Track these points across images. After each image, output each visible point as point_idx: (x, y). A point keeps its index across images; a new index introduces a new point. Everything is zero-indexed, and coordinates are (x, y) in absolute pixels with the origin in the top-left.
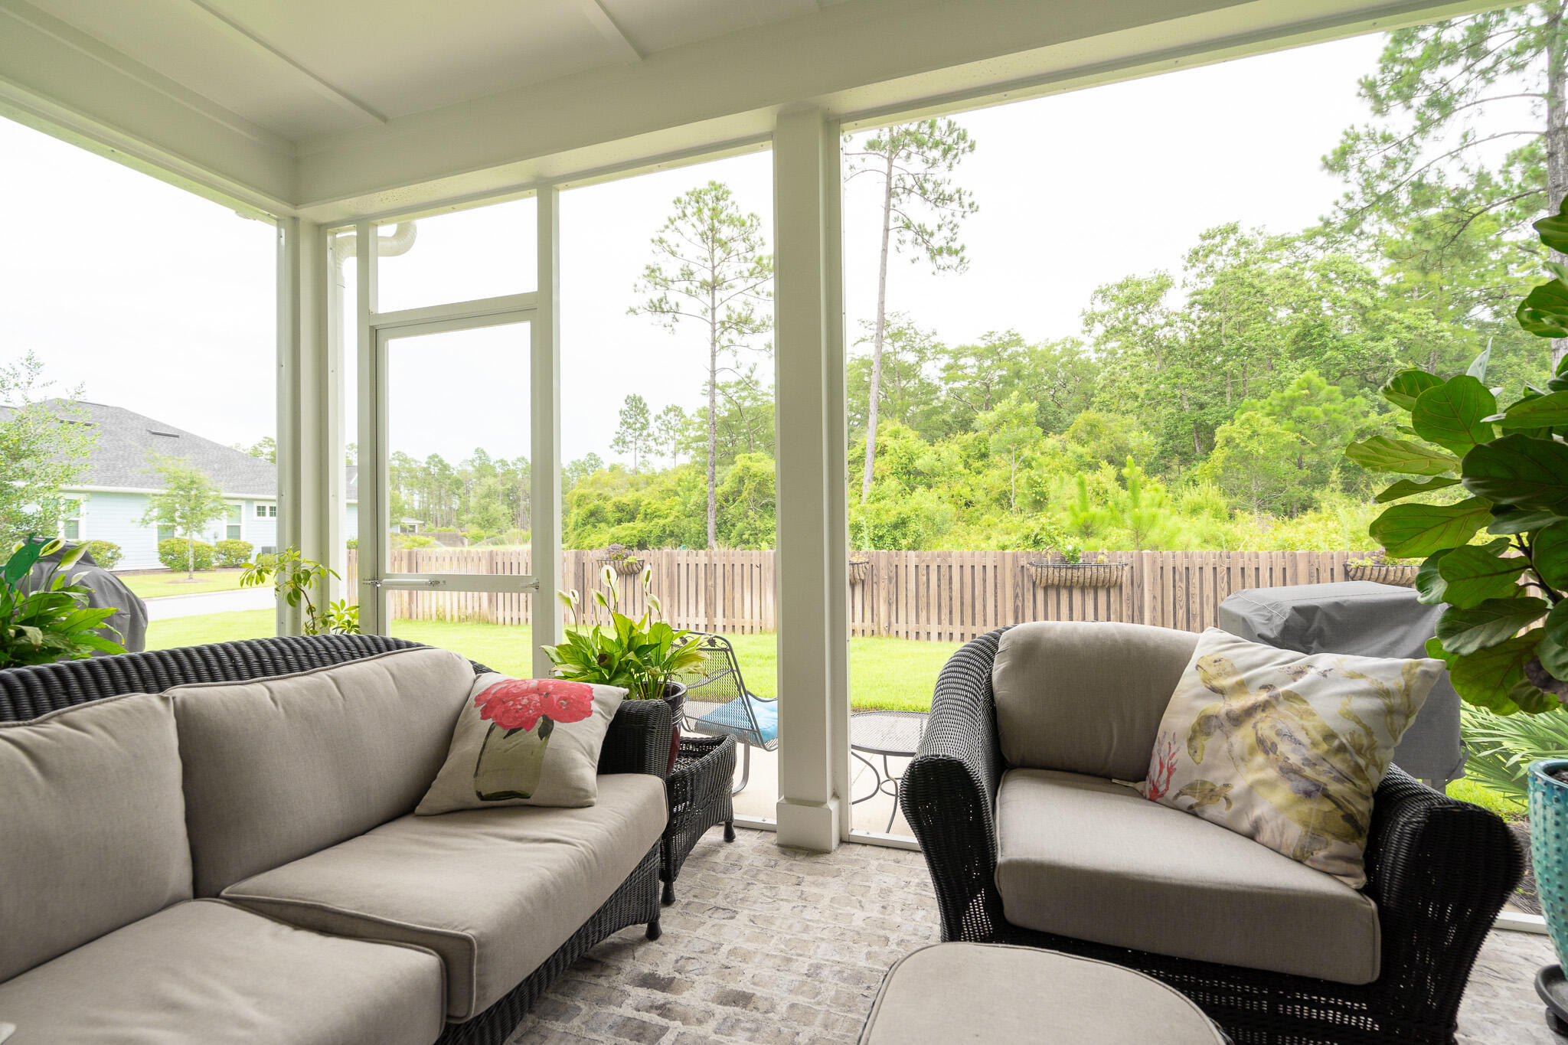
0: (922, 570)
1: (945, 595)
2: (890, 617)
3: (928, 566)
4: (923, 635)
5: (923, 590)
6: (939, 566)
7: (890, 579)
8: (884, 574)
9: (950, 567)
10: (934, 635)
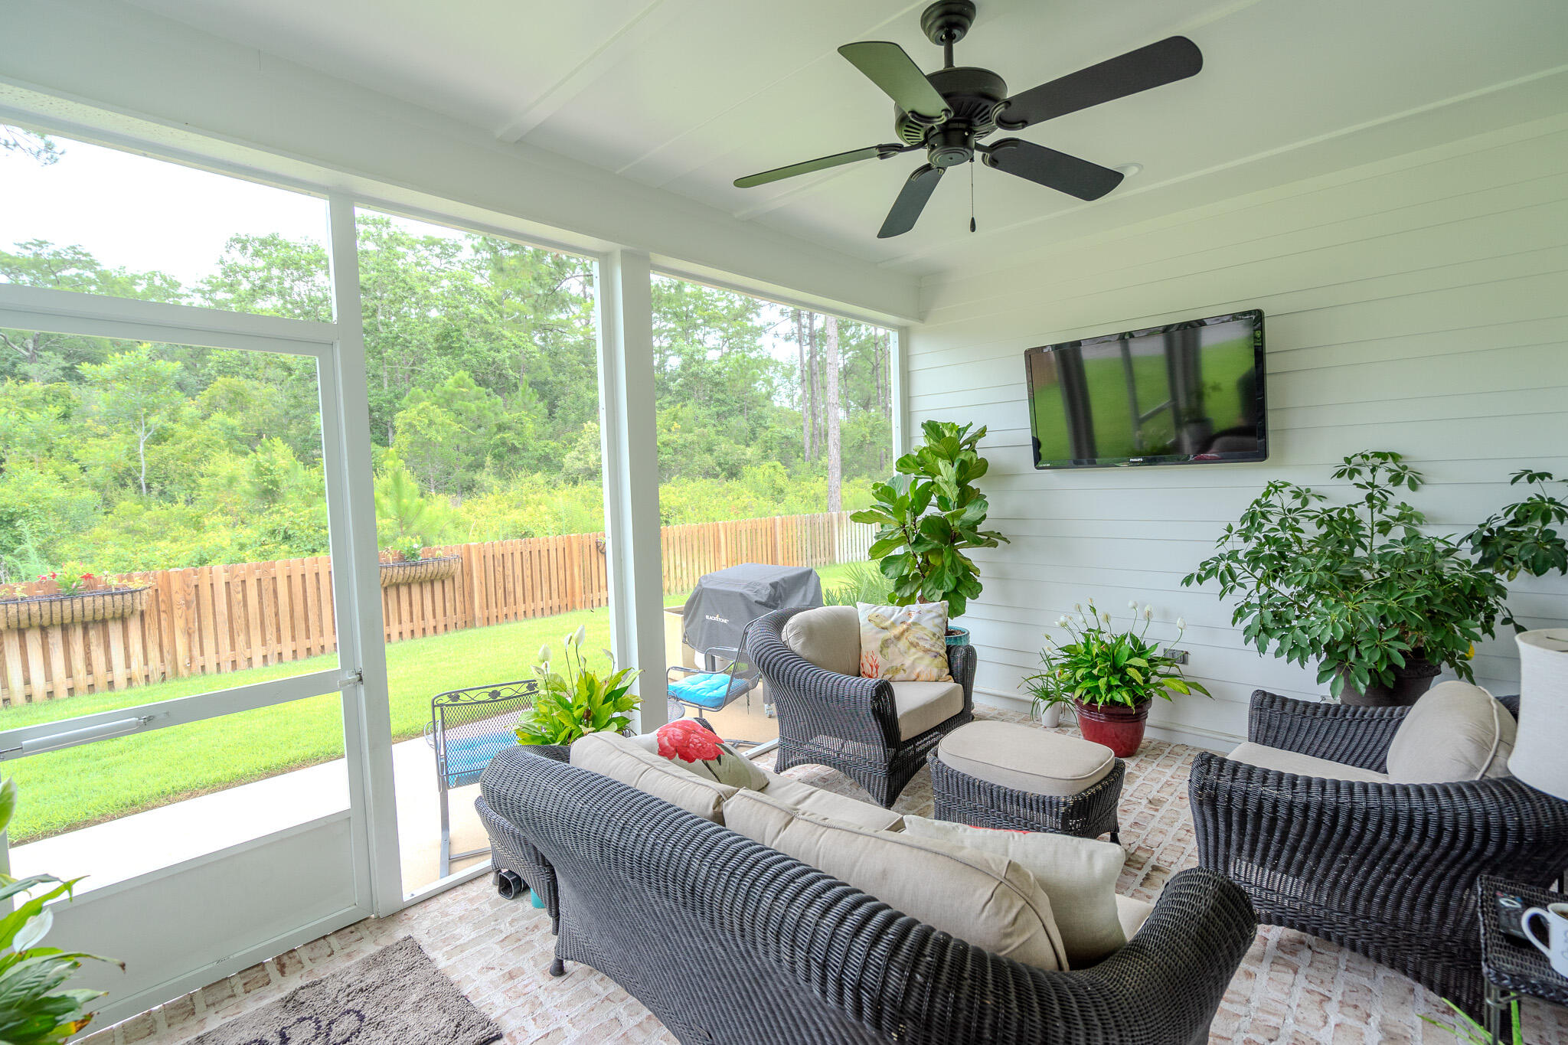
0: (236, 587)
1: (269, 611)
2: (190, 650)
3: (244, 582)
4: (242, 663)
5: (238, 611)
6: (259, 580)
7: (188, 604)
8: (178, 598)
9: (274, 579)
10: (257, 660)
